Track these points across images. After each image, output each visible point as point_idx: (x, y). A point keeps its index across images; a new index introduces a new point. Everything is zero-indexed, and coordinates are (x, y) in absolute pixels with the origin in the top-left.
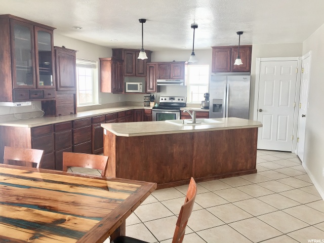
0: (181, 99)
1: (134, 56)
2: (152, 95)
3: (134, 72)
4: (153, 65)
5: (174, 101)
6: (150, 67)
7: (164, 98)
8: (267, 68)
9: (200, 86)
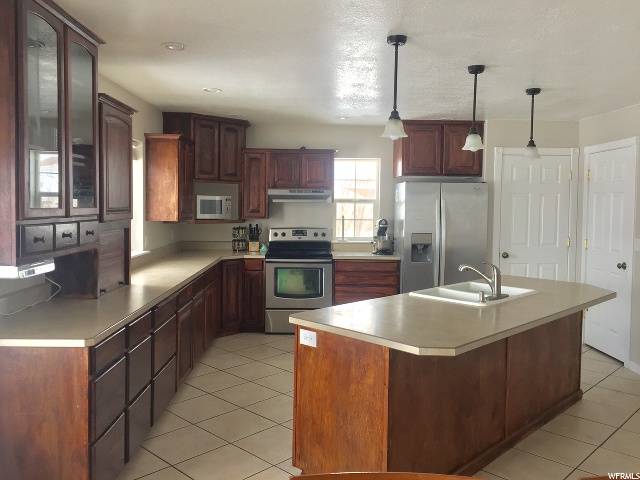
0: (320, 232)
1: (217, 132)
2: (254, 226)
3: (216, 171)
4: (259, 156)
5: (304, 238)
6: (252, 159)
7: (280, 232)
8: (515, 169)
9: (358, 205)
